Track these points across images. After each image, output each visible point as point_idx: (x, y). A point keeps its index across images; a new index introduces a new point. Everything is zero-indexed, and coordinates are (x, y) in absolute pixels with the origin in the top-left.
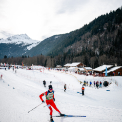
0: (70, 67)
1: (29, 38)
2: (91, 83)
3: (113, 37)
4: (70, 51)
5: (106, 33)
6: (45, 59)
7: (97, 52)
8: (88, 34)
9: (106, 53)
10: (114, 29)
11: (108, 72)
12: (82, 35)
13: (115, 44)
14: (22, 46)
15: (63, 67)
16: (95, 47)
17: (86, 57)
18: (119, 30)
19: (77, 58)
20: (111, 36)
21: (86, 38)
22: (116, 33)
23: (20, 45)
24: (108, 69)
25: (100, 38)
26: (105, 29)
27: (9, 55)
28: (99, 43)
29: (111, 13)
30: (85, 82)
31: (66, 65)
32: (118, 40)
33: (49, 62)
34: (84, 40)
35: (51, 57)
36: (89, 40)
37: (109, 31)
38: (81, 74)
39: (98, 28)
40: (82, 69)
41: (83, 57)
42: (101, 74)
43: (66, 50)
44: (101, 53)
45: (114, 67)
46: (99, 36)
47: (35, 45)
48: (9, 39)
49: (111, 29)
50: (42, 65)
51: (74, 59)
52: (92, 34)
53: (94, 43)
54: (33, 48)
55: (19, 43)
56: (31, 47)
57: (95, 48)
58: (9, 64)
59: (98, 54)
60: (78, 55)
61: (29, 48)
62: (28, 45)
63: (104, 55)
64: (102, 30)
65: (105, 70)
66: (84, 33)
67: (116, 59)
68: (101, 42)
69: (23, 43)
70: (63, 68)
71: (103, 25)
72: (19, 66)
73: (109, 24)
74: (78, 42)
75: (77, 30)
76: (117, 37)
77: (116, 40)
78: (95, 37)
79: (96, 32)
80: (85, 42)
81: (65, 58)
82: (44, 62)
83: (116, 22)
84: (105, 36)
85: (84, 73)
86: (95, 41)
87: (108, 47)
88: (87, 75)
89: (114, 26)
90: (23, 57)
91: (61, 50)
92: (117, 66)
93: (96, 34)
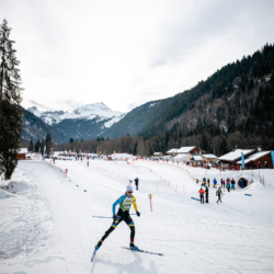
0: (176, 154)
1: (106, 109)
2: (215, 182)
3: (251, 101)
4: (175, 126)
5: (238, 94)
6: (134, 142)
7: (224, 126)
8: (206, 96)
9: (240, 128)
10: (252, 86)
11: (246, 161)
12: (196, 99)
13: (256, 112)
14: (98, 121)
15: (165, 154)
16: (220, 119)
17: (204, 137)
18: (261, 88)
19: (188, 138)
20: (248, 98)
21: (203, 105)
22: (256, 93)
23: (94, 120)
24: (246, 157)
25: (227, 103)
26: (236, 87)
27: (77, 137)
28: (226, 112)
29: (244, 60)
30: (204, 180)
31: (171, 151)
32: (261, 104)
33: (141, 146)
34: (200, 108)
35: (145, 139)
36: (208, 107)
37: (244, 90)
38: (197, 166)
39: (224, 86)
40: (198, 158)
41: (199, 136)
42: (233, 165)
43: (169, 126)
44: (231, 129)
45: (256, 152)
46: (225, 99)
47: (117, 120)
48: (76, 112)
49: (247, 86)
50: (130, 153)
51: (184, 140)
52: (214, 97)
53: (217, 113)
54: (115, 124)
55: (92, 118)
56: (112, 122)
57: (219, 121)
58: (78, 152)
59: (226, 130)
60: (191, 134)
61: (108, 125)
62: (106, 121)
63: (237, 133)
64: (231, 90)
65: (240, 159)
66: (199, 96)
67: (259, 139)
68: (230, 110)
69: (98, 117)
70: (165, 157)
71: (232, 80)
72: (92, 155)
73: (243, 78)
74: (189, 112)
75: (186, 92)
76: (259, 99)
77: (257, 105)
78: (219, 102)
79: (219, 93)
80: (202, 112)
81: (167, 140)
82: (133, 147)
84: (237, 100)
85: (202, 164)
86: (220, 109)
87: (242, 118)
88: (208, 168)
89: (252, 81)
90: (99, 140)
91: (161, 126)
92: (263, 150)
93: (220, 96)
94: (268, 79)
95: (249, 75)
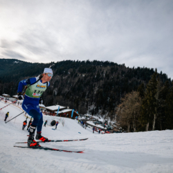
3: (73, 83)
5: (69, 77)
7: (56, 91)
9: (63, 95)
10: (76, 76)
11: (59, 112)
13: (73, 89)
16: (55, 86)
18: (79, 79)
20: (72, 81)
22: (76, 80)
24: (60, 110)
25: (62, 80)
26: (69, 73)
28: (60, 84)
32: (77, 86)
37: (72, 76)
39: (63, 70)
42: (52, 113)
44: (59, 94)
45: (66, 108)
46: (62, 77)
49: (74, 75)
53: (55, 83)
59: (56, 94)
63: (61, 97)
64: (66, 74)
65: (57, 110)
67: (70, 103)
68: (62, 84)
73: (74, 70)
76: (77, 83)
78: (58, 77)
83: (79, 71)
84: (67, 80)
86: (57, 81)
87: (66, 90)
89: (77, 74)
92: (70, 108)
93: (59, 74)
94: (84, 76)
95: (77, 70)
